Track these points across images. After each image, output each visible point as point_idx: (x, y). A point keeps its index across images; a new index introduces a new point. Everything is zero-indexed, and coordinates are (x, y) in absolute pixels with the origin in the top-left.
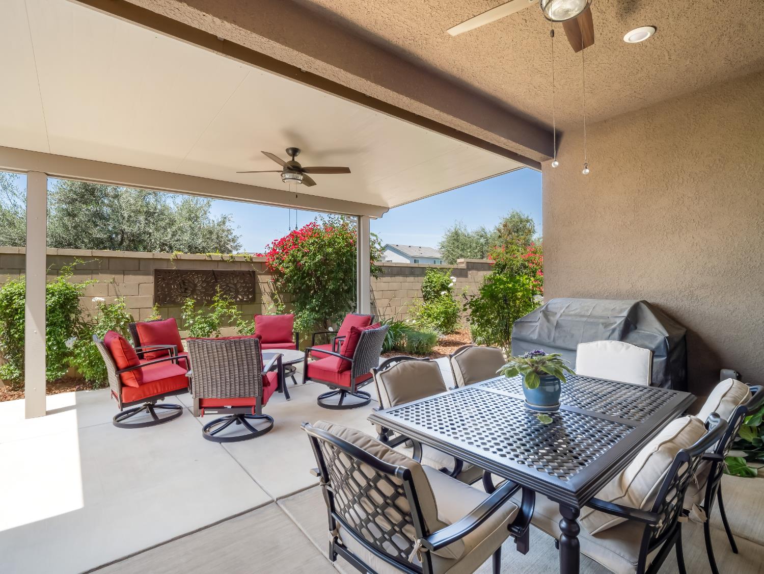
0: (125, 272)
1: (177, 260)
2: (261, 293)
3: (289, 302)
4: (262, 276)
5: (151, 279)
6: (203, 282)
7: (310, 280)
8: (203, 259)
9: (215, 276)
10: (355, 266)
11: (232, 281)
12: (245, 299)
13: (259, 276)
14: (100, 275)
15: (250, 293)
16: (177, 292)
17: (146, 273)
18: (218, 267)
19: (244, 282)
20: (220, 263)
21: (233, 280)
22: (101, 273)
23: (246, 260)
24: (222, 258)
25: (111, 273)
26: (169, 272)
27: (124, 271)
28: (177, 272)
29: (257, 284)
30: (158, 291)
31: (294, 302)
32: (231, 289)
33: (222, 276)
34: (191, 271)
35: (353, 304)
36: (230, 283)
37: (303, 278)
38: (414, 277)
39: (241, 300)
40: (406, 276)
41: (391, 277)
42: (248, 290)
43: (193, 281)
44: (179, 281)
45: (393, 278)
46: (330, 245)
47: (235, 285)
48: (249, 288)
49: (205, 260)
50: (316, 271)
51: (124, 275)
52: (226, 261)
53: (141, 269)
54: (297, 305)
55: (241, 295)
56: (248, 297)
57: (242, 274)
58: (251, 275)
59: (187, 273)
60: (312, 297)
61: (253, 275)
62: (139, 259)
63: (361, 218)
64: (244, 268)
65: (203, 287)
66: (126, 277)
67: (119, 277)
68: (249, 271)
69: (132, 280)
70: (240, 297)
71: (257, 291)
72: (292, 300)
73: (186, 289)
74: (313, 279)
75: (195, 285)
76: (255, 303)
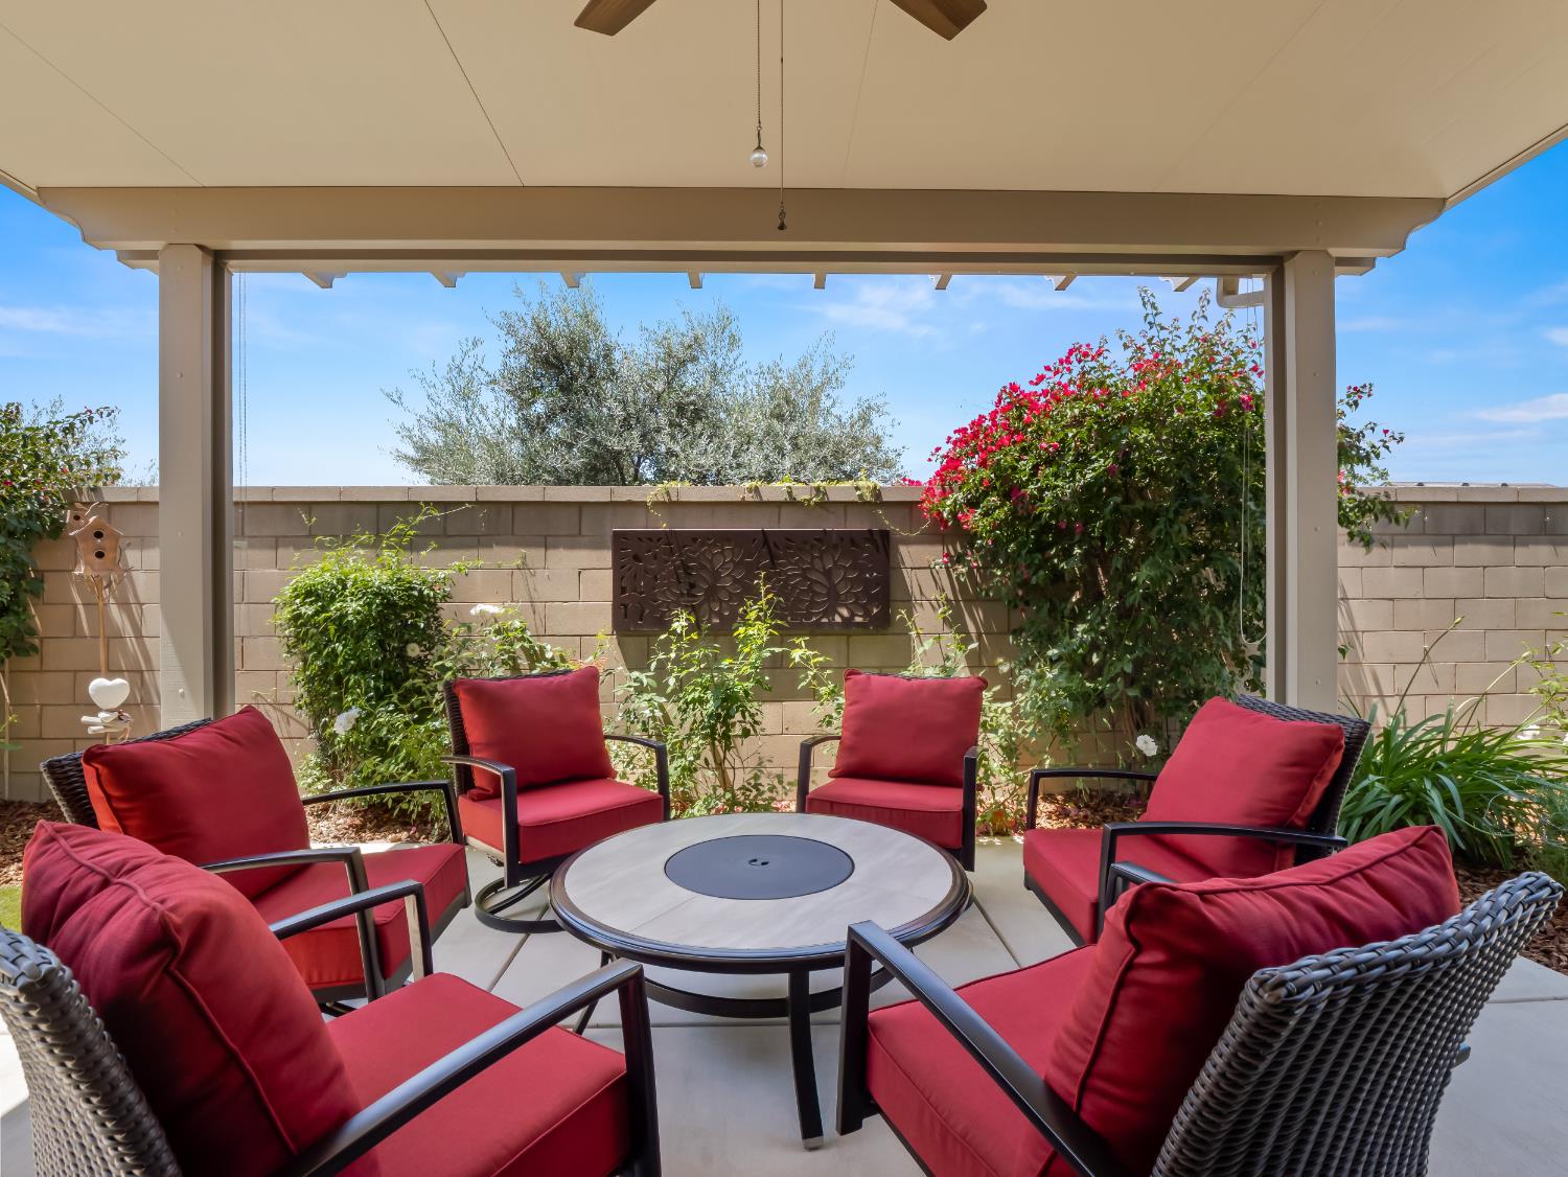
0: (549, 540)
1: (671, 505)
2: (908, 602)
3: (997, 634)
4: (913, 549)
5: (606, 557)
6: (737, 565)
7: (1067, 554)
8: (739, 498)
9: (769, 548)
10: (1258, 495)
11: (818, 564)
12: (858, 619)
13: (903, 549)
14: (496, 549)
15: (872, 599)
16: (668, 593)
17: (596, 546)
18: (779, 522)
19: (853, 568)
20: (785, 511)
21: (821, 558)
22: (497, 544)
23: (860, 496)
24: (790, 493)
25: (519, 545)
26: (650, 540)
27: (546, 537)
28: (669, 536)
29: (892, 572)
30: (623, 590)
31: (1016, 633)
32: (817, 589)
33: (789, 548)
34: (707, 535)
35: (1252, 648)
36: (813, 568)
37: (1042, 547)
38: (1554, 544)
39: (847, 622)
40: (1515, 541)
41: (1435, 544)
42: (866, 592)
43: (711, 561)
44: (673, 561)
45: (1445, 551)
46: (1150, 418)
47: (828, 574)
48: (868, 584)
49: (743, 504)
50: (1088, 520)
51: (546, 549)
52: (801, 504)
53: (584, 532)
54: (1026, 641)
55: (846, 606)
56: (869, 612)
57: (851, 540)
58: (874, 542)
59: (695, 540)
60: (1077, 618)
61: (881, 545)
62: (581, 505)
63: (1286, 265)
64: (857, 524)
65: (736, 581)
66: (551, 552)
67: (535, 555)
68: (870, 532)
69: (565, 561)
70: (845, 612)
71: (896, 594)
72: (1013, 627)
73: (692, 586)
74: (1077, 551)
75: (716, 576)
76: (890, 630)
